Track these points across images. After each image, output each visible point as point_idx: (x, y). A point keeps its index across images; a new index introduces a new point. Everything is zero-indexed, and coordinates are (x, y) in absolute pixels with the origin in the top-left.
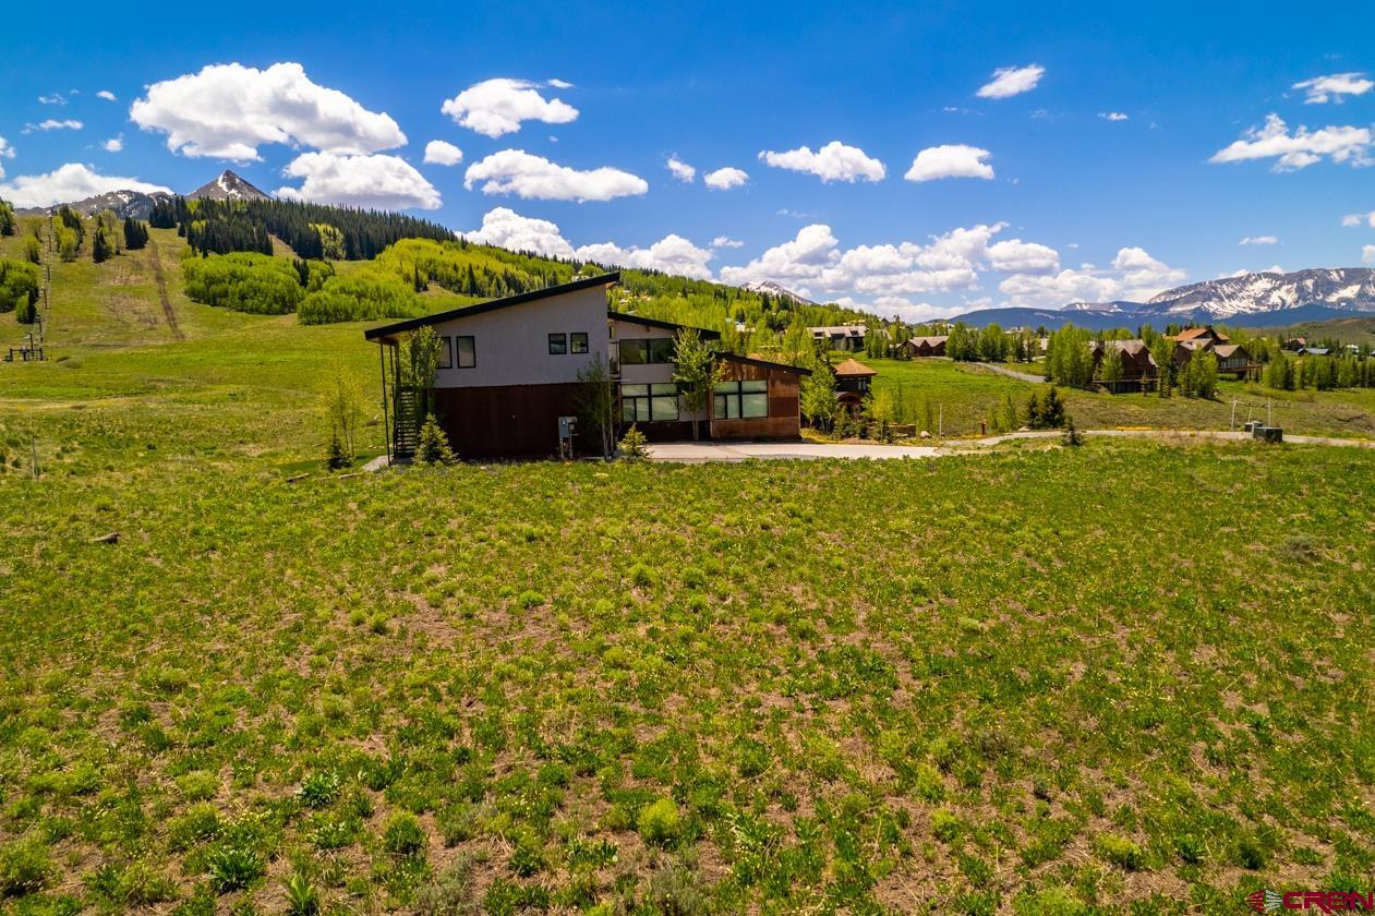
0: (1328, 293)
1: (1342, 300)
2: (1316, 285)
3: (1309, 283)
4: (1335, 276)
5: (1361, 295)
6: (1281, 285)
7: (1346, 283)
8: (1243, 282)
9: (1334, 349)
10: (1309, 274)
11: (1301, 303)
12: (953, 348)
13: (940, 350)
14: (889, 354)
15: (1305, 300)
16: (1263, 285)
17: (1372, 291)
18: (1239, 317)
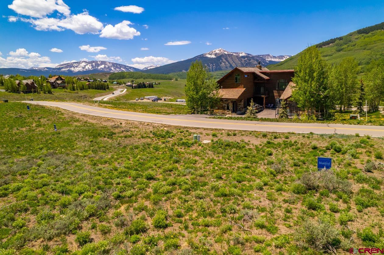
0: (98, 67)
1: (101, 68)
2: (95, 64)
3: (94, 64)
4: (99, 63)
5: (105, 67)
6: (88, 64)
7: (101, 64)
8: (79, 63)
9: (95, 80)
10: (94, 62)
11: (93, 69)
15: (93, 68)
16: (84, 64)
17: (107, 66)
18: (79, 72)
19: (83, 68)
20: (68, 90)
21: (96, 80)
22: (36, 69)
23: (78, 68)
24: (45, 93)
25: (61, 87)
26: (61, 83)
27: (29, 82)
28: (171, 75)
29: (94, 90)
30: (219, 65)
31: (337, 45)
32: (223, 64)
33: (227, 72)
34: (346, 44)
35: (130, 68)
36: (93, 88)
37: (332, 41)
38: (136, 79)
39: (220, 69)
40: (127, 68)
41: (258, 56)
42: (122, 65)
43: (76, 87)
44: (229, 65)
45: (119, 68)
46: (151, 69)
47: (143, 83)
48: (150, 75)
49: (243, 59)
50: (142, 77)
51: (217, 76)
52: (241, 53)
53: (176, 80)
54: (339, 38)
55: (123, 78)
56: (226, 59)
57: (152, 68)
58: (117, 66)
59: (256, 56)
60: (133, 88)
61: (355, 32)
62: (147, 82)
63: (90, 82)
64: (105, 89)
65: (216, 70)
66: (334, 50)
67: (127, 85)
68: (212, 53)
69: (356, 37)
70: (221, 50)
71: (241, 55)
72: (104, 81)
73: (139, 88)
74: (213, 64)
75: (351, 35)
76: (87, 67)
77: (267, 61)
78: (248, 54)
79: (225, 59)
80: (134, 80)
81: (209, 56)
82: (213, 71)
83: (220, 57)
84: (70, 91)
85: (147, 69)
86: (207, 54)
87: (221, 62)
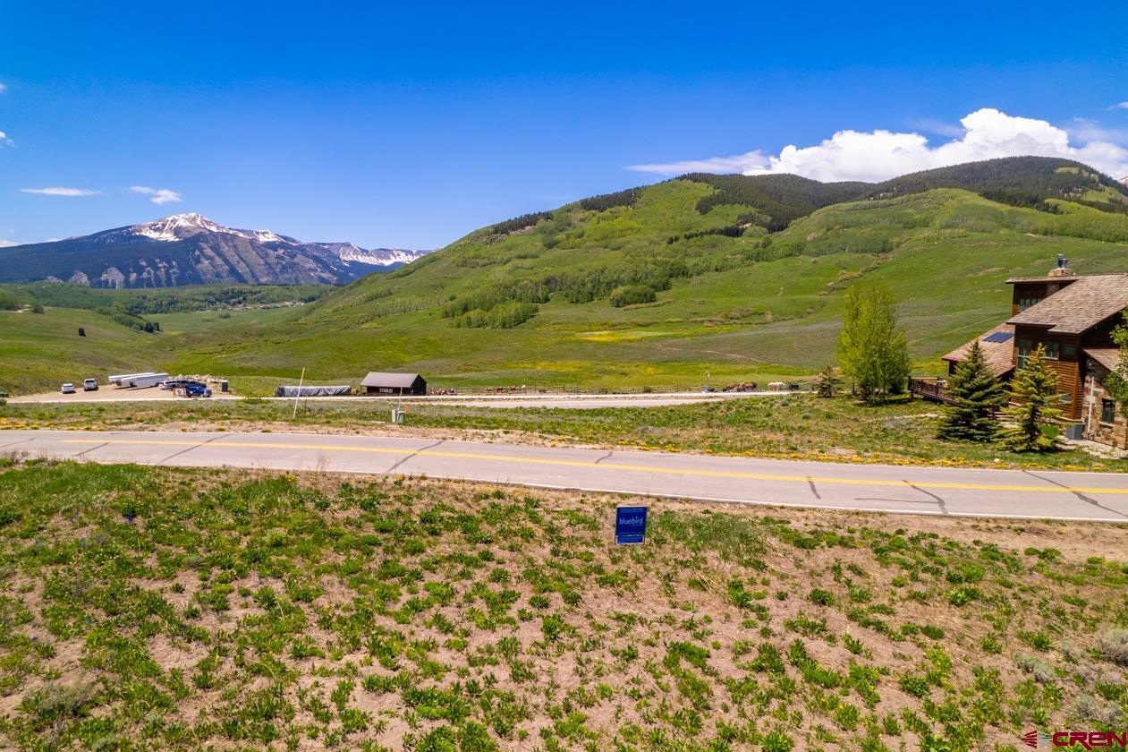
30: (191, 268)
31: (542, 231)
32: (207, 262)
33: (225, 289)
34: (561, 231)
37: (530, 220)
39: (197, 279)
41: (317, 246)
44: (227, 267)
49: (271, 252)
52: (263, 233)
54: (544, 214)
56: (216, 249)
59: (310, 246)
61: (575, 205)
65: (181, 282)
66: (539, 244)
68: (164, 225)
69: (581, 215)
70: (194, 219)
71: (262, 239)
74: (168, 262)
75: (569, 209)
77: (345, 261)
78: (286, 238)
79: (212, 248)
81: (153, 235)
82: (169, 283)
83: (192, 243)
86: (144, 227)
87: (199, 256)
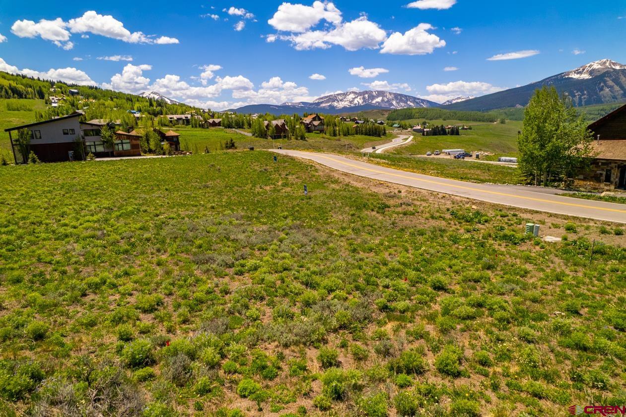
0: (372, 100)
1: (377, 102)
2: (368, 96)
3: (366, 96)
4: (374, 93)
5: (383, 100)
6: (358, 96)
7: (378, 96)
8: (345, 95)
9: (366, 121)
10: (366, 92)
11: (364, 103)
12: (224, 123)
13: (219, 124)
14: (200, 126)
16: (352, 96)
17: (386, 99)
18: (345, 108)
19: (351, 102)
20: (327, 136)
21: (368, 122)
22: (290, 104)
23: (343, 103)
24: (297, 139)
25: (317, 130)
26: (319, 125)
27: (279, 122)
28: (493, 113)
29: (363, 136)
30: (596, 94)
32: (607, 90)
33: (614, 106)
35: (423, 101)
36: (362, 134)
38: (431, 120)
39: (599, 101)
40: (417, 103)
42: (409, 96)
43: (337, 132)
44: (622, 92)
45: (404, 102)
46: (457, 103)
47: (442, 126)
48: (455, 113)
50: (440, 117)
51: (588, 116)
53: (503, 122)
55: (409, 119)
56: (617, 81)
57: (459, 101)
58: (401, 98)
60: (423, 135)
62: (449, 125)
63: (358, 123)
64: (379, 136)
65: (588, 103)
67: (415, 130)
68: (583, 70)
70: (605, 63)
72: (380, 122)
73: (433, 135)
74: (582, 92)
76: (356, 102)
79: (613, 80)
80: (427, 121)
81: (575, 76)
82: (580, 104)
83: (599, 78)
84: (329, 137)
85: (451, 102)
86: (571, 72)
87: (603, 86)
